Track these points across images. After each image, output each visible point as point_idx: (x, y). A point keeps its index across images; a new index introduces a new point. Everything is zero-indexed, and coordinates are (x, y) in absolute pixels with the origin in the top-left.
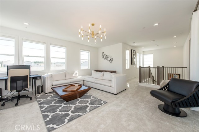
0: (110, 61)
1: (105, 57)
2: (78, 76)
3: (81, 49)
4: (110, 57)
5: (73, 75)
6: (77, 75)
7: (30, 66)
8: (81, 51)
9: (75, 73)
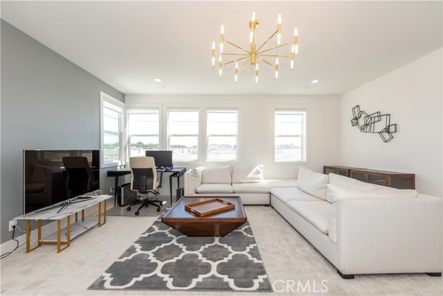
0: (386, 136)
1: (362, 122)
2: (262, 178)
3: (276, 110)
4: (384, 118)
5: (249, 176)
6: (261, 176)
7: (171, 152)
8: (276, 112)
9: (255, 169)
